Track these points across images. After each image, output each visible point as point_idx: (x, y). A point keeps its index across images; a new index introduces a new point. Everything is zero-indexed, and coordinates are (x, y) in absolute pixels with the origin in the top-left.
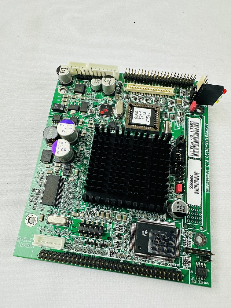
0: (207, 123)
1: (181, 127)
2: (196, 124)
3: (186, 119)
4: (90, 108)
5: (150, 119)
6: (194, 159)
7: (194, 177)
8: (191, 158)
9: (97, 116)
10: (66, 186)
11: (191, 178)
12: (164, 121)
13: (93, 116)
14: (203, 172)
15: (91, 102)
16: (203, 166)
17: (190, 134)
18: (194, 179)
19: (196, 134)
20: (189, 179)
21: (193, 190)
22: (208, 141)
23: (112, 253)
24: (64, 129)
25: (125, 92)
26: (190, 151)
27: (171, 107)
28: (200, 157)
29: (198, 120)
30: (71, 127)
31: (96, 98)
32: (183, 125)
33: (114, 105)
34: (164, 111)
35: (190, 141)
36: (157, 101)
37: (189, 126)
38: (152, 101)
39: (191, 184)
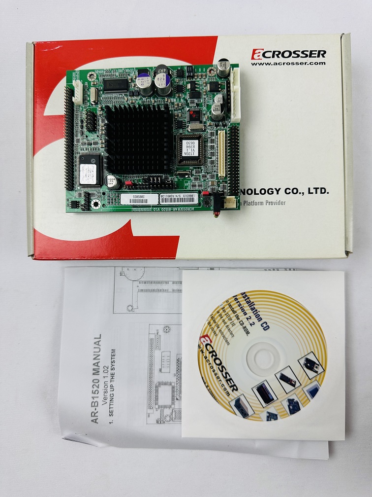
0: (195, 210)
1: (188, 186)
2: (192, 200)
3: (196, 191)
4: (196, 101)
5: (188, 155)
6: (159, 199)
7: (143, 198)
8: (159, 196)
9: (188, 109)
10: (121, 96)
11: (142, 197)
12: (192, 171)
13: (188, 105)
14: (149, 206)
15: (202, 101)
16: (154, 206)
17: (182, 195)
18: (141, 199)
19: (182, 200)
20: (141, 195)
21: (132, 198)
22: (177, 211)
23: (78, 141)
24: (160, 79)
25: (217, 132)
26: (165, 196)
27: (206, 176)
28: (161, 203)
29: (196, 202)
30: (163, 84)
31: (207, 105)
32: (189, 188)
33: (201, 122)
34: (201, 170)
35: (175, 195)
36: (212, 162)
37: (190, 194)
38: (211, 158)
39: (137, 197)
